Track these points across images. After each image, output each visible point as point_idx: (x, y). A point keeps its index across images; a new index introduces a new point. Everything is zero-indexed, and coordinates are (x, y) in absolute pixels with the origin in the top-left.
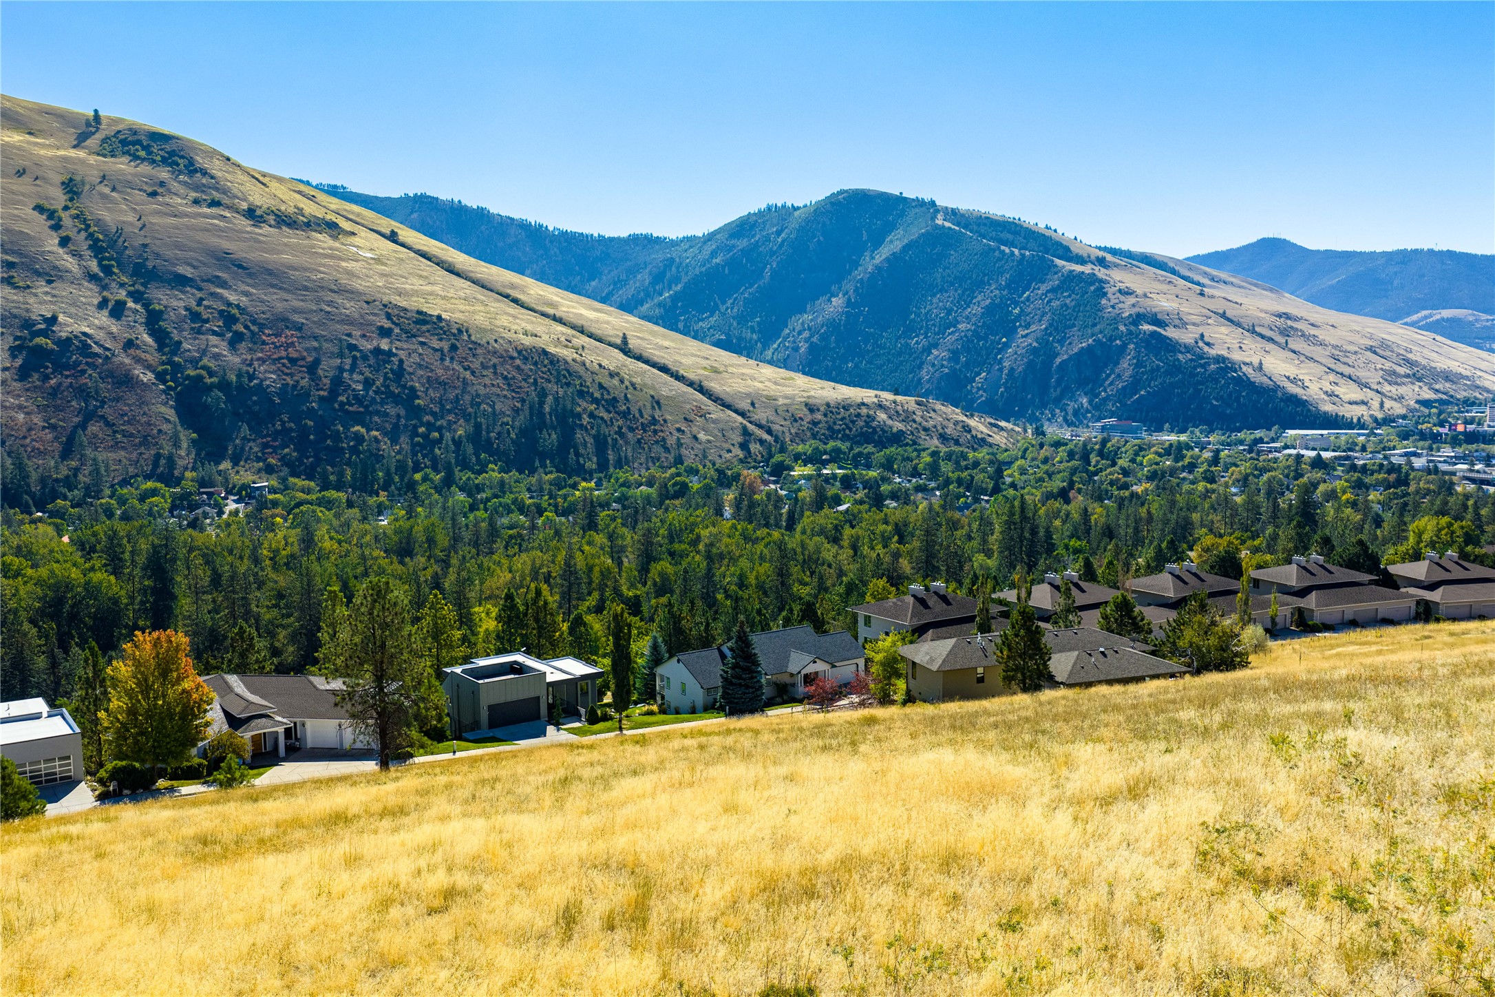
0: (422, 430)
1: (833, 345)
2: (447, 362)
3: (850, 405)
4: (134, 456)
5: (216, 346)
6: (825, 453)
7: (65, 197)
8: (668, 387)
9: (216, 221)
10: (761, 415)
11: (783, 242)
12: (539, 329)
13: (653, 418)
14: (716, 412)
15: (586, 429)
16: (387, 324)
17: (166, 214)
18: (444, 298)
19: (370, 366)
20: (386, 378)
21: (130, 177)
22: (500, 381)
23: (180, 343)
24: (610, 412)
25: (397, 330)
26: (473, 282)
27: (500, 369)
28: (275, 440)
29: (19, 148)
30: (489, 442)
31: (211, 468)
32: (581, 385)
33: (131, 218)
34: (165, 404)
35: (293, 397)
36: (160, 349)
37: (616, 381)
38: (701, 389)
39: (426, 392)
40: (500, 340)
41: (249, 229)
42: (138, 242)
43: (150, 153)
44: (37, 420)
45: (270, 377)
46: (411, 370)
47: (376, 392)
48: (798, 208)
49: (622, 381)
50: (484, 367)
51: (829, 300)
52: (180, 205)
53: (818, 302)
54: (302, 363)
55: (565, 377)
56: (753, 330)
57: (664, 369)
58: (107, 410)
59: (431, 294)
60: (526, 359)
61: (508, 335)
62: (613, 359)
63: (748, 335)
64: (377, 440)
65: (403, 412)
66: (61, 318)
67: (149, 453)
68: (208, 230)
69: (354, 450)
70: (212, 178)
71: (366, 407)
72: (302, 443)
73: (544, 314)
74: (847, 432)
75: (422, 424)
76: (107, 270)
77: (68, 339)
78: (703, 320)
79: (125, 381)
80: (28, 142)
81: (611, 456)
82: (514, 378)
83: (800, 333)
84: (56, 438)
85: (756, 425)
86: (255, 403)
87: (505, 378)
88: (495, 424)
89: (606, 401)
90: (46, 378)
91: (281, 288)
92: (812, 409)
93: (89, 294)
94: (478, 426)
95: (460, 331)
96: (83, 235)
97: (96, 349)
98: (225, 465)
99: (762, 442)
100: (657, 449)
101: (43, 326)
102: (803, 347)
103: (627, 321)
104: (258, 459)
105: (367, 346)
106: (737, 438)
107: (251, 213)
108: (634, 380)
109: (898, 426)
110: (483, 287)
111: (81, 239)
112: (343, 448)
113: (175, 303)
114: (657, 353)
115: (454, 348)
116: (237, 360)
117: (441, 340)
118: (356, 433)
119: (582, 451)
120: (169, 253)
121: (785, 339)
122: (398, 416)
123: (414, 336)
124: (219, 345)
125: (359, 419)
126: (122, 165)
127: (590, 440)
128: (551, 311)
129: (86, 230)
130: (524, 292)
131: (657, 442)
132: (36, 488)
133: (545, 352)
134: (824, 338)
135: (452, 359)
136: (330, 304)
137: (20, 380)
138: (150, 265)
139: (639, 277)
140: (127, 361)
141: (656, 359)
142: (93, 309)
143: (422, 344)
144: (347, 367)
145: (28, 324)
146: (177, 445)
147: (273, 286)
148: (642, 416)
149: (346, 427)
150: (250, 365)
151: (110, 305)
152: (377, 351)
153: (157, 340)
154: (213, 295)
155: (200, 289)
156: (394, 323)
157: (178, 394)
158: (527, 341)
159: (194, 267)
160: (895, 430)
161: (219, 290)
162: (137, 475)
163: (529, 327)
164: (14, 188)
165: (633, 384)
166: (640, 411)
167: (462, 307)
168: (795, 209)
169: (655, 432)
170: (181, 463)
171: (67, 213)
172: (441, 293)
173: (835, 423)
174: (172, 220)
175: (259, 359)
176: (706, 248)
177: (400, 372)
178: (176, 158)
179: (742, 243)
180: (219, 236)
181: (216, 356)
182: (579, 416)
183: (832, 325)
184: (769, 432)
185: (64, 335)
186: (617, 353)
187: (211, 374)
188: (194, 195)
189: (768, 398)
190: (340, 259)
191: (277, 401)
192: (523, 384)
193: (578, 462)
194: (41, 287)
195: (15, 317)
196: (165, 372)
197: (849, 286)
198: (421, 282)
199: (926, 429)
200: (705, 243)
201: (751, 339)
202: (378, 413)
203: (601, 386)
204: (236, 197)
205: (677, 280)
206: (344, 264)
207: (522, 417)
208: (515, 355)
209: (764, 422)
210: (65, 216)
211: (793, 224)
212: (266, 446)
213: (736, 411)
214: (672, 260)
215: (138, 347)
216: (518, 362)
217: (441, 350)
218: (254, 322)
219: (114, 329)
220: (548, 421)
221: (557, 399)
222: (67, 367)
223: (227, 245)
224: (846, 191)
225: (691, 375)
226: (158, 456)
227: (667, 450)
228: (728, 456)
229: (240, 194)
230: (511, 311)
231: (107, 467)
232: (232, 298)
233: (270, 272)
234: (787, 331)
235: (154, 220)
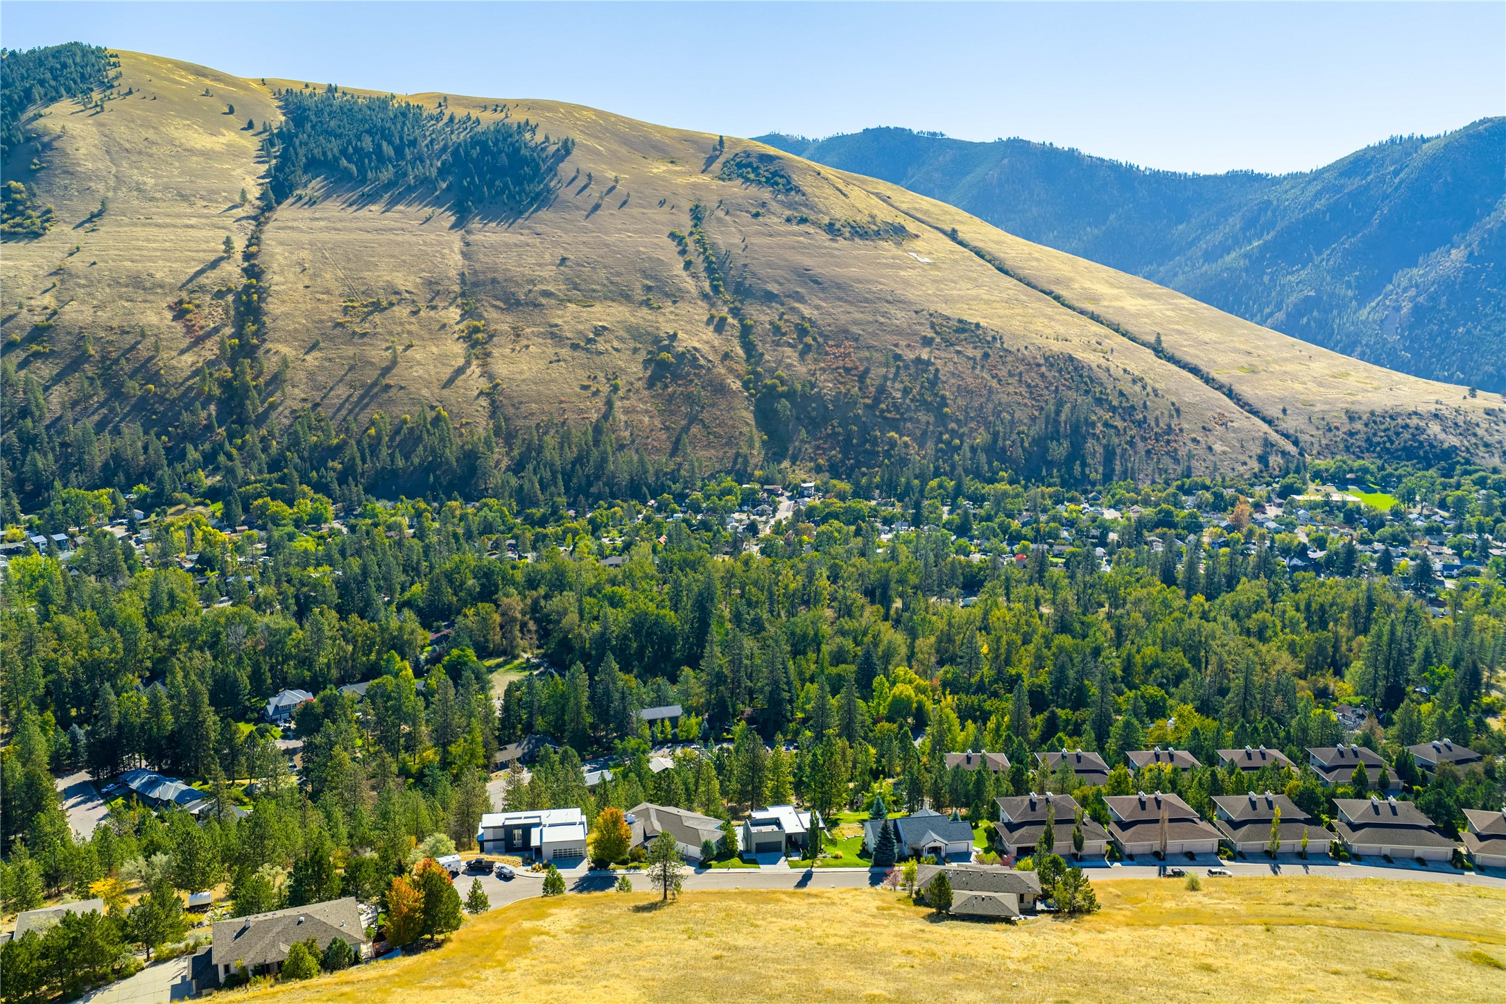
0: (946, 437)
1: (1443, 306)
2: (977, 372)
3: (1399, 414)
4: (721, 454)
5: (789, 357)
6: (1351, 471)
7: (692, 223)
8: (1191, 390)
9: (802, 239)
10: (1290, 424)
11: (1401, 183)
12: (1072, 332)
13: (1169, 426)
14: (1241, 419)
15: (1098, 438)
16: (929, 333)
17: (764, 235)
18: (987, 302)
19: (910, 375)
20: (922, 387)
21: (740, 201)
22: (1023, 390)
23: (762, 354)
24: (1125, 421)
25: (938, 340)
26: (1020, 280)
27: (1026, 377)
28: (825, 442)
29: (663, 179)
30: (1004, 449)
31: (774, 467)
32: (1101, 393)
33: (737, 240)
34: (747, 409)
35: (844, 403)
36: (748, 360)
37: (1138, 388)
38: (1230, 394)
39: (954, 400)
40: (1030, 347)
41: (827, 244)
42: (741, 262)
43: (758, 175)
44: (657, 423)
45: (827, 386)
46: (944, 379)
47: (912, 400)
48: (1429, 140)
49: (1144, 388)
50: (1011, 375)
51: (1448, 251)
52: (775, 224)
53: (1433, 254)
54: (854, 372)
55: (1086, 384)
56: (1349, 286)
57: (1195, 371)
58: (705, 415)
59: (976, 298)
60: (1052, 365)
61: (1039, 341)
62: (1143, 362)
63: (1342, 290)
64: (906, 445)
65: (932, 420)
66: (680, 335)
67: (731, 452)
68: (794, 248)
69: (887, 454)
70: (804, 195)
71: (902, 414)
72: (846, 446)
73: (1082, 312)
74: (1388, 445)
75: (947, 431)
76: (715, 289)
77: (683, 353)
78: (1292, 273)
79: (720, 389)
80: (670, 172)
81: (1118, 468)
82: (1037, 386)
83: (1405, 290)
84: (669, 438)
85: (1283, 434)
86: (814, 409)
87: (1029, 386)
88: (1011, 432)
89: (1123, 409)
90: (666, 386)
91: (846, 301)
92: (1352, 417)
93: (701, 311)
94: (995, 435)
95: (994, 338)
96: (702, 257)
97: (702, 362)
98: (786, 464)
99: (1284, 454)
100: (1167, 462)
101: (666, 342)
102: (1407, 307)
103: (1176, 308)
104: (811, 459)
105: (910, 355)
106: (1257, 450)
107: (831, 229)
108: (1157, 386)
109: (1452, 440)
110: (1028, 284)
111: (700, 263)
112: (878, 452)
113: (761, 316)
114: (1192, 351)
115: (986, 356)
116: (804, 370)
117: (975, 348)
118: (891, 438)
119: (1089, 461)
120: (762, 272)
121: (1385, 298)
122: (928, 423)
123: (952, 345)
124: (791, 355)
125: (895, 425)
126: (736, 189)
127: (1100, 450)
128: (1090, 307)
129: (704, 253)
130: (1068, 287)
131: (1168, 453)
132: (651, 480)
133: (1071, 359)
134: (1433, 298)
135: (983, 367)
136: (884, 315)
137: (649, 389)
138: (747, 283)
139: (1231, 220)
140: (723, 371)
141: (1189, 359)
142: (703, 325)
143: (958, 352)
144: (891, 376)
145: (657, 340)
146: (751, 446)
147: (840, 299)
148: (1157, 425)
149: (883, 433)
150: (813, 375)
151: (716, 320)
152: (918, 360)
153: (746, 353)
154: (793, 309)
155: (782, 304)
156: (937, 333)
157: (757, 400)
158: (1056, 347)
159: (780, 284)
160: (1446, 445)
161: (797, 305)
162: (721, 471)
163: (1061, 330)
164: (657, 217)
165: (1155, 391)
166: (1157, 419)
167: (1001, 312)
168: (1424, 140)
169: (1168, 442)
170: (753, 461)
171: (692, 238)
172: (985, 297)
173: (1375, 435)
174: (768, 240)
175: (821, 369)
176: (1310, 188)
177: (934, 382)
178: (777, 178)
179: (1355, 183)
180: (802, 253)
181: (789, 366)
182: (1093, 425)
183: (1447, 284)
184: (1296, 443)
185: (680, 349)
186: (1149, 354)
187: (783, 383)
188: (788, 213)
189: (1305, 403)
190: (900, 268)
191: (830, 406)
192: (1046, 392)
193: (1083, 472)
194: (669, 307)
195: (649, 334)
196: (749, 381)
197: (1474, 236)
198: (969, 286)
199: (1486, 445)
200: (1309, 182)
201: (1345, 296)
202: (911, 419)
203: (1121, 394)
204: (821, 212)
205: (1270, 225)
206: (902, 273)
207: (1037, 428)
208: (1042, 361)
209: (1291, 432)
210: (689, 241)
211: (1417, 160)
212: (818, 447)
213: (1264, 419)
214: (1269, 202)
215: (732, 359)
216: (1043, 369)
217: (974, 359)
218: (821, 334)
219: (716, 343)
220: (1062, 430)
221: (1074, 407)
222: (680, 377)
223: (807, 262)
224: (1490, 120)
225: (1222, 378)
226: (738, 455)
227: (1177, 461)
228: (1242, 469)
229: (824, 209)
230: (1049, 311)
231: (701, 464)
232: (806, 311)
233: (839, 286)
234: (1391, 287)
235: (755, 240)
